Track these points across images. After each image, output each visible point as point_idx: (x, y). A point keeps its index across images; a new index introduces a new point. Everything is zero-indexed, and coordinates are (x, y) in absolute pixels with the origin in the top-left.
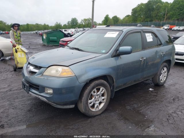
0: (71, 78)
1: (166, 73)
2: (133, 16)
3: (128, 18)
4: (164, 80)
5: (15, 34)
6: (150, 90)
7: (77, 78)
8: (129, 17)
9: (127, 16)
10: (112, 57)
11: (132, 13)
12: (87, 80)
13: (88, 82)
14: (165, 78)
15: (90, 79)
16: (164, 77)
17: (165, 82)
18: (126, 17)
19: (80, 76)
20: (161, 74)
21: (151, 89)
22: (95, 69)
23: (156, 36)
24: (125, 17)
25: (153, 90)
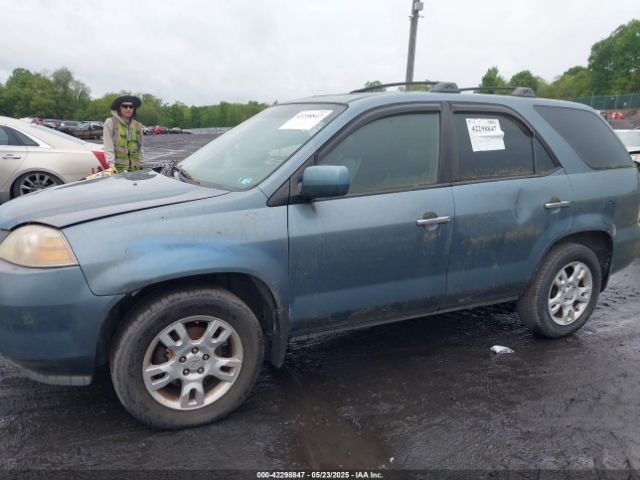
0: (58, 272)
1: (588, 288)
2: (595, 69)
3: (576, 80)
4: (577, 315)
5: (121, 131)
6: (495, 353)
7: (84, 274)
8: (579, 75)
9: (571, 70)
10: (269, 205)
11: (590, 59)
12: (129, 285)
13: (134, 294)
14: (582, 307)
15: (141, 282)
16: (576, 303)
17: (579, 324)
18: (565, 73)
19: (99, 268)
20: (556, 289)
21: (498, 349)
22: (170, 247)
23: (528, 132)
24: (562, 74)
25: (509, 351)
